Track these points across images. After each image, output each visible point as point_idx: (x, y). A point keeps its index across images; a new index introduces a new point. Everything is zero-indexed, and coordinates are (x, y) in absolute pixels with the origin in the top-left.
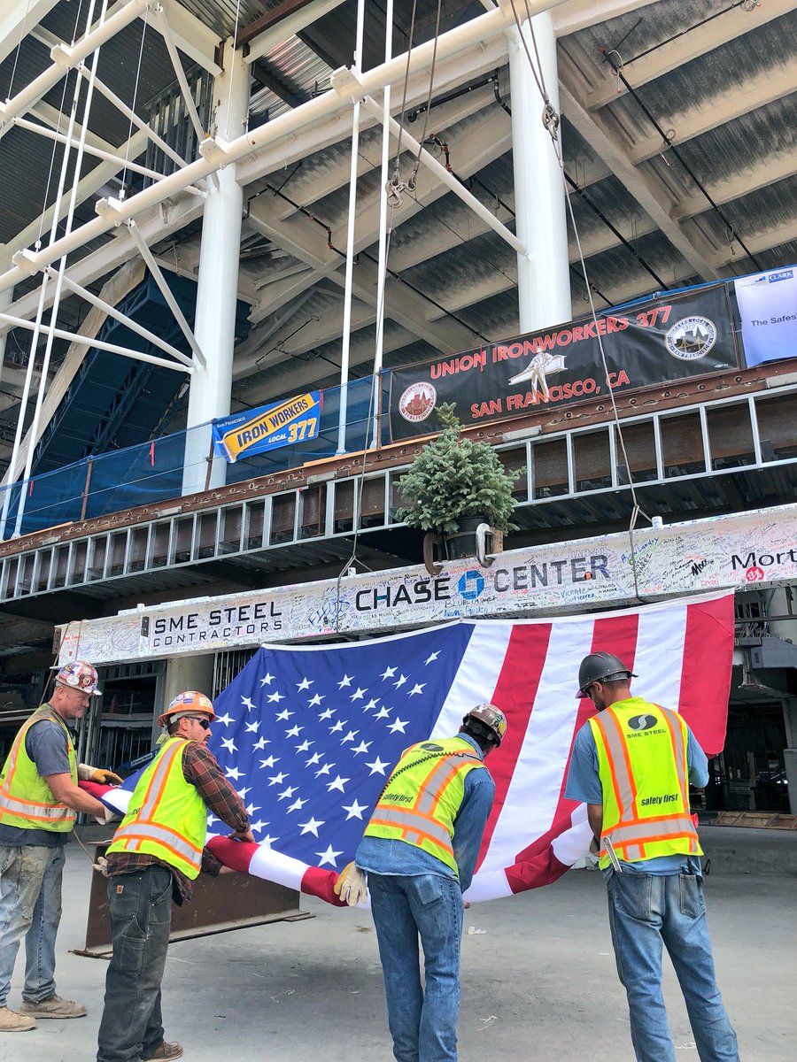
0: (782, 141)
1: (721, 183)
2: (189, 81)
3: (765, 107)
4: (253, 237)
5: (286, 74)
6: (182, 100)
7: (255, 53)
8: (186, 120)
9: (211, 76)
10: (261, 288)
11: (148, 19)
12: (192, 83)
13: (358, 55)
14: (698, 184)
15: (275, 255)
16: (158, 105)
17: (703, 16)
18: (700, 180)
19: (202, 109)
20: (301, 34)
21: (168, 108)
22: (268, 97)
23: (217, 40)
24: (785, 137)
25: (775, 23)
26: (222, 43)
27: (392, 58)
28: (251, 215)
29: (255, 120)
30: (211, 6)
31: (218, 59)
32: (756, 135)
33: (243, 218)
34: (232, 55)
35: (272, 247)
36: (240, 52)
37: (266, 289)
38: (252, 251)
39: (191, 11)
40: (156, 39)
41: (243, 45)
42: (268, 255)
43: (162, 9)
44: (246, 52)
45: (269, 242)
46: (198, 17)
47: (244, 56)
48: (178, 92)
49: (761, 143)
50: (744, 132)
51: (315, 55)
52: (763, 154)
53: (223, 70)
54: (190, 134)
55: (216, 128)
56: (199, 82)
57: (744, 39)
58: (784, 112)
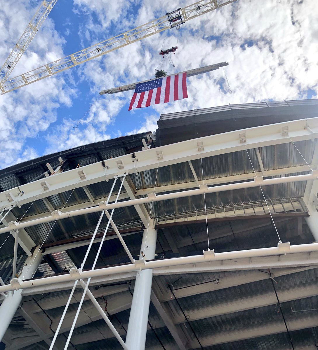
0: (226, 329)
1: (204, 339)
2: (18, 255)
3: (220, 316)
4: (20, 317)
5: (56, 261)
6: (13, 260)
7: (47, 253)
8: (11, 267)
9: (27, 256)
10: (14, 339)
11: (11, 232)
12: (19, 256)
13: (82, 265)
14: (196, 337)
15: (26, 326)
16: (3, 260)
17: (201, 282)
18: (197, 336)
19: (19, 266)
20: (66, 251)
21: (6, 261)
22: (47, 269)
23: (34, 245)
24: (227, 328)
25: (225, 290)
26: (36, 247)
27: (94, 269)
28: (22, 308)
29: (38, 275)
30: (37, 235)
31: (32, 251)
32: (217, 324)
33: (18, 309)
34: (37, 252)
35: (26, 322)
36: (42, 251)
37: (16, 340)
38: (16, 322)
39: (29, 234)
40: (12, 239)
41: (43, 249)
42: (23, 326)
43: (18, 232)
44: (43, 251)
45: (25, 320)
46: (31, 237)
47: (42, 252)
48: (12, 257)
49: (219, 328)
50: (213, 322)
51: (69, 257)
52: (220, 332)
53: (33, 255)
54: (10, 272)
55: (21, 273)
56: (22, 256)
57: (214, 292)
58: (227, 319)
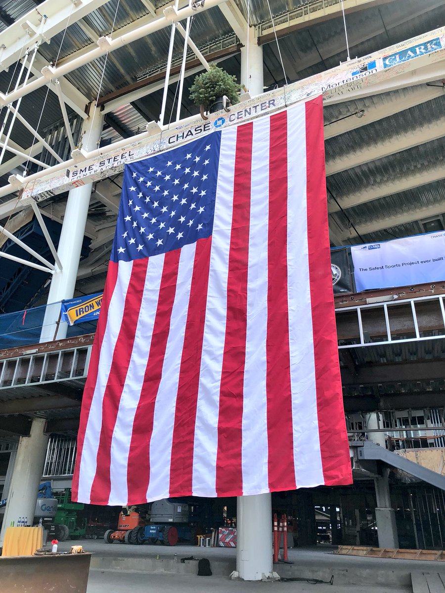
0: (375, 181)
1: (345, 198)
2: (70, 120)
3: (367, 164)
4: (97, 203)
5: (123, 122)
6: (65, 129)
7: (107, 110)
8: (65, 139)
9: (82, 119)
10: (98, 231)
11: (50, 86)
12: (71, 121)
13: (162, 116)
14: (334, 197)
15: (108, 214)
16: (51, 130)
17: (337, 117)
18: (335, 196)
19: (75, 135)
20: (133, 103)
21: (56, 132)
22: (112, 132)
23: (87, 101)
24: (377, 179)
25: (372, 125)
26: (90, 103)
27: (180, 119)
28: (96, 191)
29: (103, 143)
30: (86, 84)
31: (87, 110)
32: (362, 177)
33: (92, 193)
34: (94, 110)
35: (107, 209)
36: (99, 108)
37: (100, 231)
38: (95, 210)
39: (74, 85)
40: (54, 97)
41: (102, 106)
42: (104, 213)
43: (59, 83)
44: (103, 109)
45: (105, 206)
46: (78, 89)
47: (101, 111)
48: (63, 124)
49: (365, 181)
50: (356, 175)
51: (139, 114)
52: (366, 186)
53: (89, 116)
54: (67, 146)
55: (82, 145)
56: (75, 121)
57: (357, 130)
58: (376, 167)
